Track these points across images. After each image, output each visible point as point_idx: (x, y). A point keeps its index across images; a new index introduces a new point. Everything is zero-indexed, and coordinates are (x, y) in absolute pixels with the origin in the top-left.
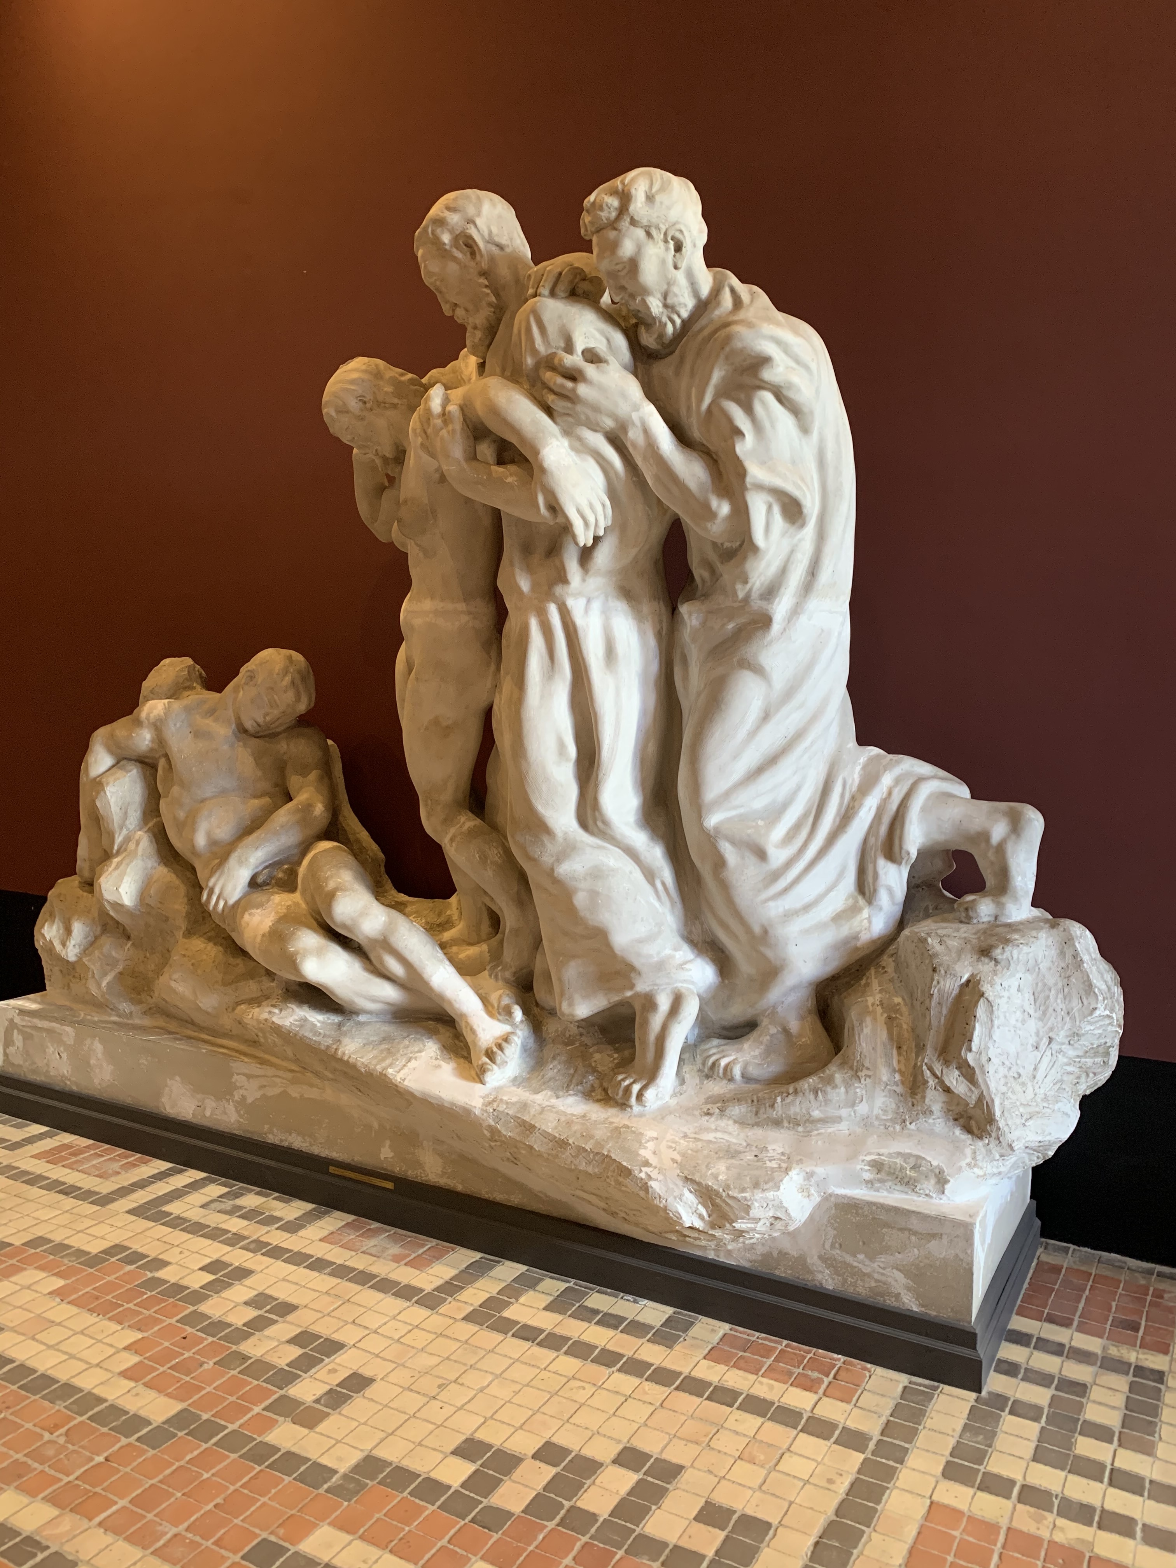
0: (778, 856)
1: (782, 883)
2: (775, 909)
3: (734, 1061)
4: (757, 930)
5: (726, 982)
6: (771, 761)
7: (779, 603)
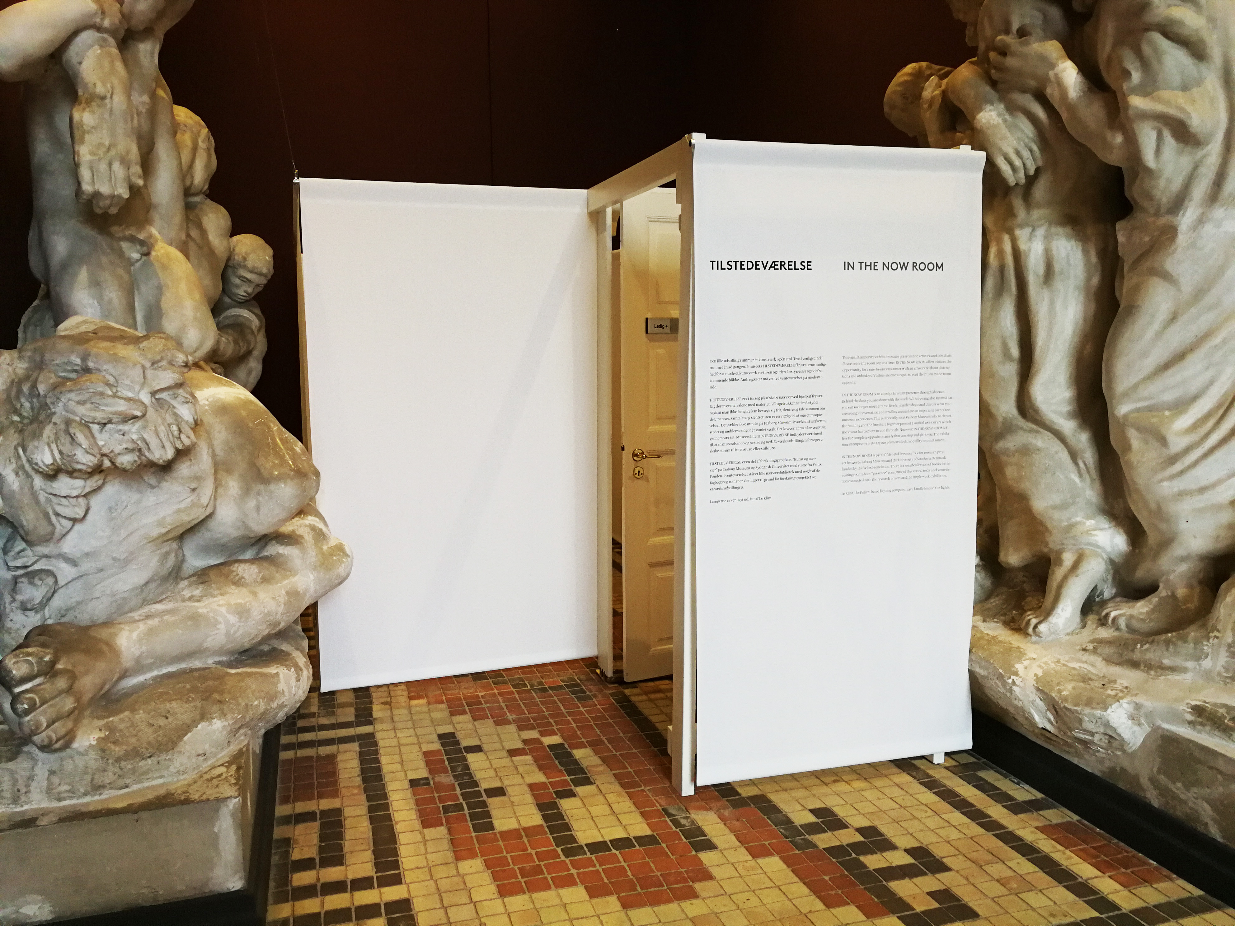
0: (1177, 444)
1: (1178, 467)
2: (1167, 488)
3: (1121, 615)
4: (1153, 506)
5: (1137, 551)
6: (1179, 357)
7: (1184, 214)
